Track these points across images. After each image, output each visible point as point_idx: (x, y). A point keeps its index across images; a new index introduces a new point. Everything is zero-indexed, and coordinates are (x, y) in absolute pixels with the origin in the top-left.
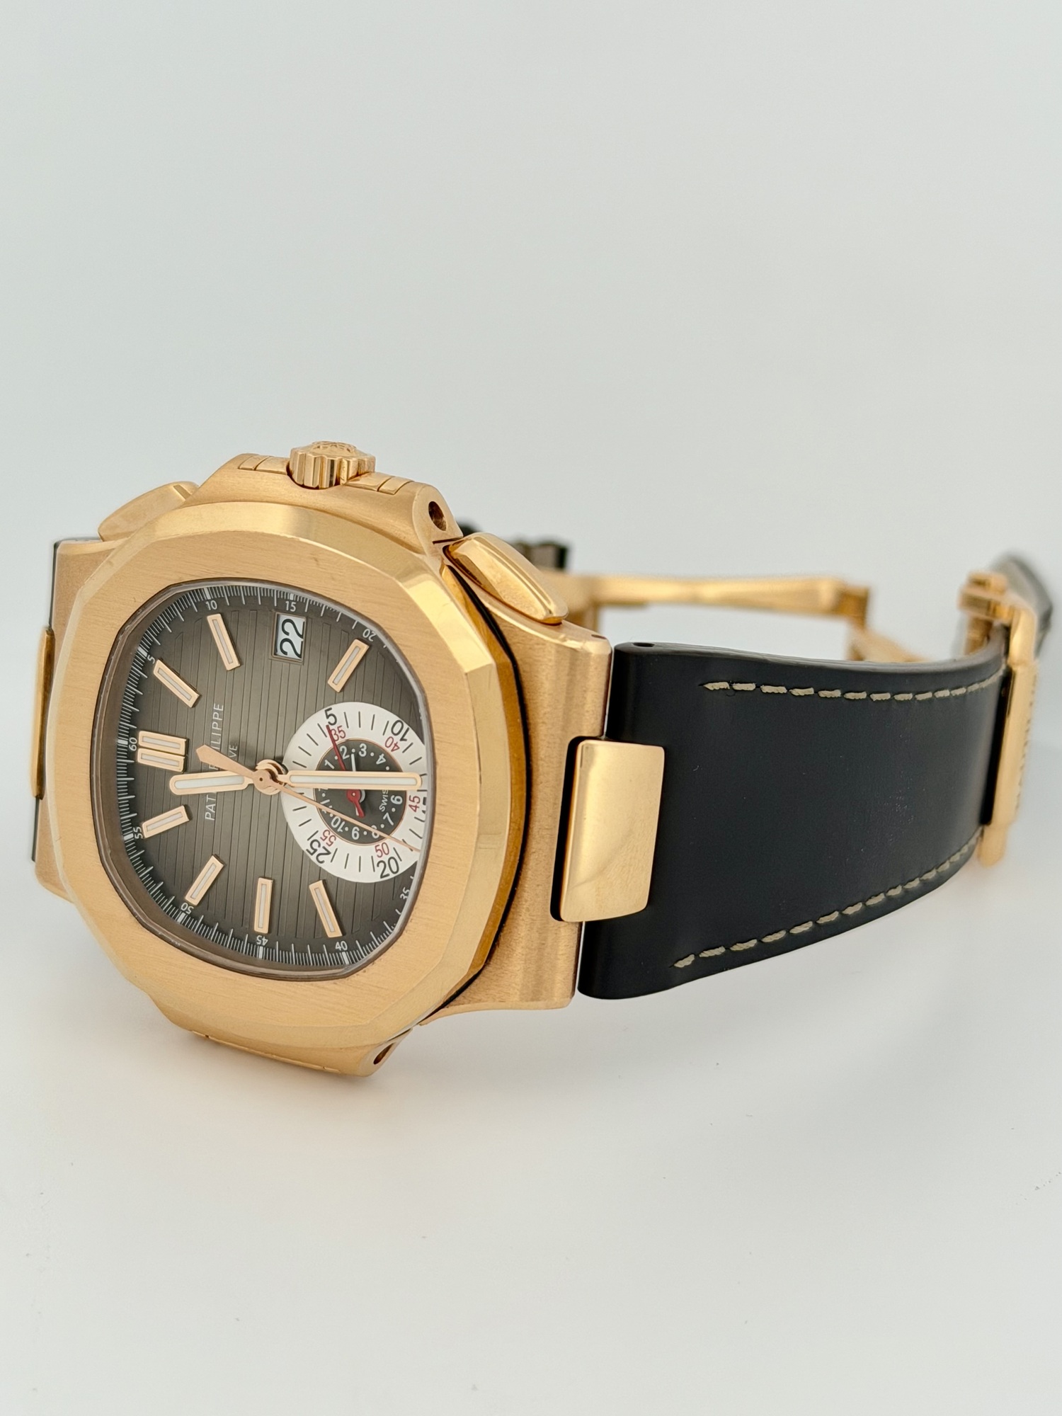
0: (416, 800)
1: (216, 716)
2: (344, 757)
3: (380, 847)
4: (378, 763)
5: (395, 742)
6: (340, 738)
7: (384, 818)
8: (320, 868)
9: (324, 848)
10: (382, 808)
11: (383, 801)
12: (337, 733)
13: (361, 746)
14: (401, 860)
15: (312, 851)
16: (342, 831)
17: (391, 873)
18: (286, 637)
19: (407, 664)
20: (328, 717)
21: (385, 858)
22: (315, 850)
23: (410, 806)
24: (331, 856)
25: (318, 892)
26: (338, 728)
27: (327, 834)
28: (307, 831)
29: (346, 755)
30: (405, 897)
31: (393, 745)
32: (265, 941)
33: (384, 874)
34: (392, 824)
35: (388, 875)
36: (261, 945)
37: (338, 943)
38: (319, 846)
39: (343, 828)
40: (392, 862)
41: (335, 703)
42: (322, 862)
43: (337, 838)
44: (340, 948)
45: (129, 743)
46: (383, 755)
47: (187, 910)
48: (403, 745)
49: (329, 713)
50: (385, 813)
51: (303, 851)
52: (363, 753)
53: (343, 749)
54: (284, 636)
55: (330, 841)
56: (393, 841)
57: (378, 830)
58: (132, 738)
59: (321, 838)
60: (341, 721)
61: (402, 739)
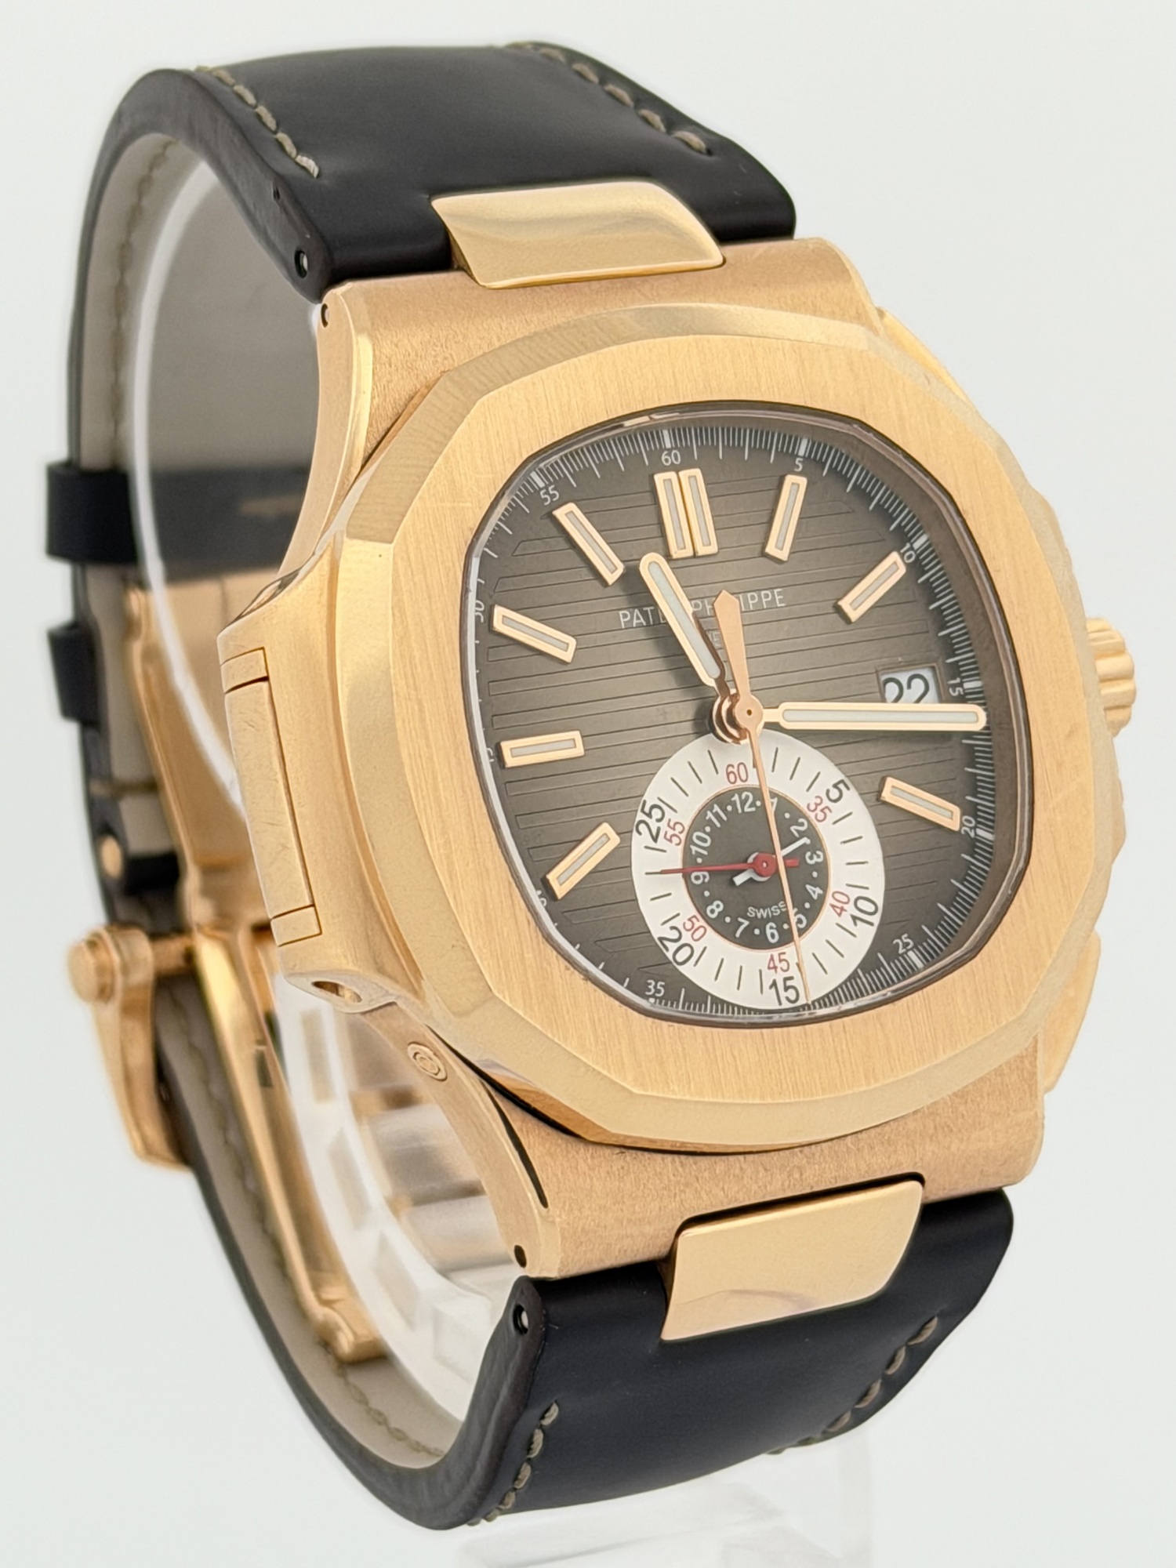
0: (784, 965)
2: (793, 828)
3: (697, 924)
4: (808, 887)
5: (845, 907)
6: (814, 814)
7: (740, 920)
8: (632, 832)
9: (659, 829)
10: (751, 912)
11: (761, 910)
12: (820, 808)
13: (818, 852)
14: (696, 966)
15: (647, 810)
16: (693, 852)
18: (904, 684)
20: (835, 786)
21: (686, 938)
22: (649, 815)
23: (772, 959)
24: (652, 844)
25: (606, 839)
26: (828, 808)
27: (679, 828)
28: (672, 796)
29: (798, 831)
30: (651, 987)
31: (840, 905)
33: (666, 943)
34: (738, 935)
35: (667, 949)
38: (659, 820)
39: (698, 854)
40: (687, 951)
41: (861, 794)
42: (640, 833)
43: (681, 848)
45: (670, 450)
48: (847, 921)
49: (842, 786)
50: (747, 918)
51: (642, 796)
52: (811, 858)
53: (802, 824)
54: (904, 681)
55: (672, 836)
56: (715, 944)
57: (719, 913)
58: (681, 455)
59: (670, 820)
60: (838, 810)
61: (855, 918)
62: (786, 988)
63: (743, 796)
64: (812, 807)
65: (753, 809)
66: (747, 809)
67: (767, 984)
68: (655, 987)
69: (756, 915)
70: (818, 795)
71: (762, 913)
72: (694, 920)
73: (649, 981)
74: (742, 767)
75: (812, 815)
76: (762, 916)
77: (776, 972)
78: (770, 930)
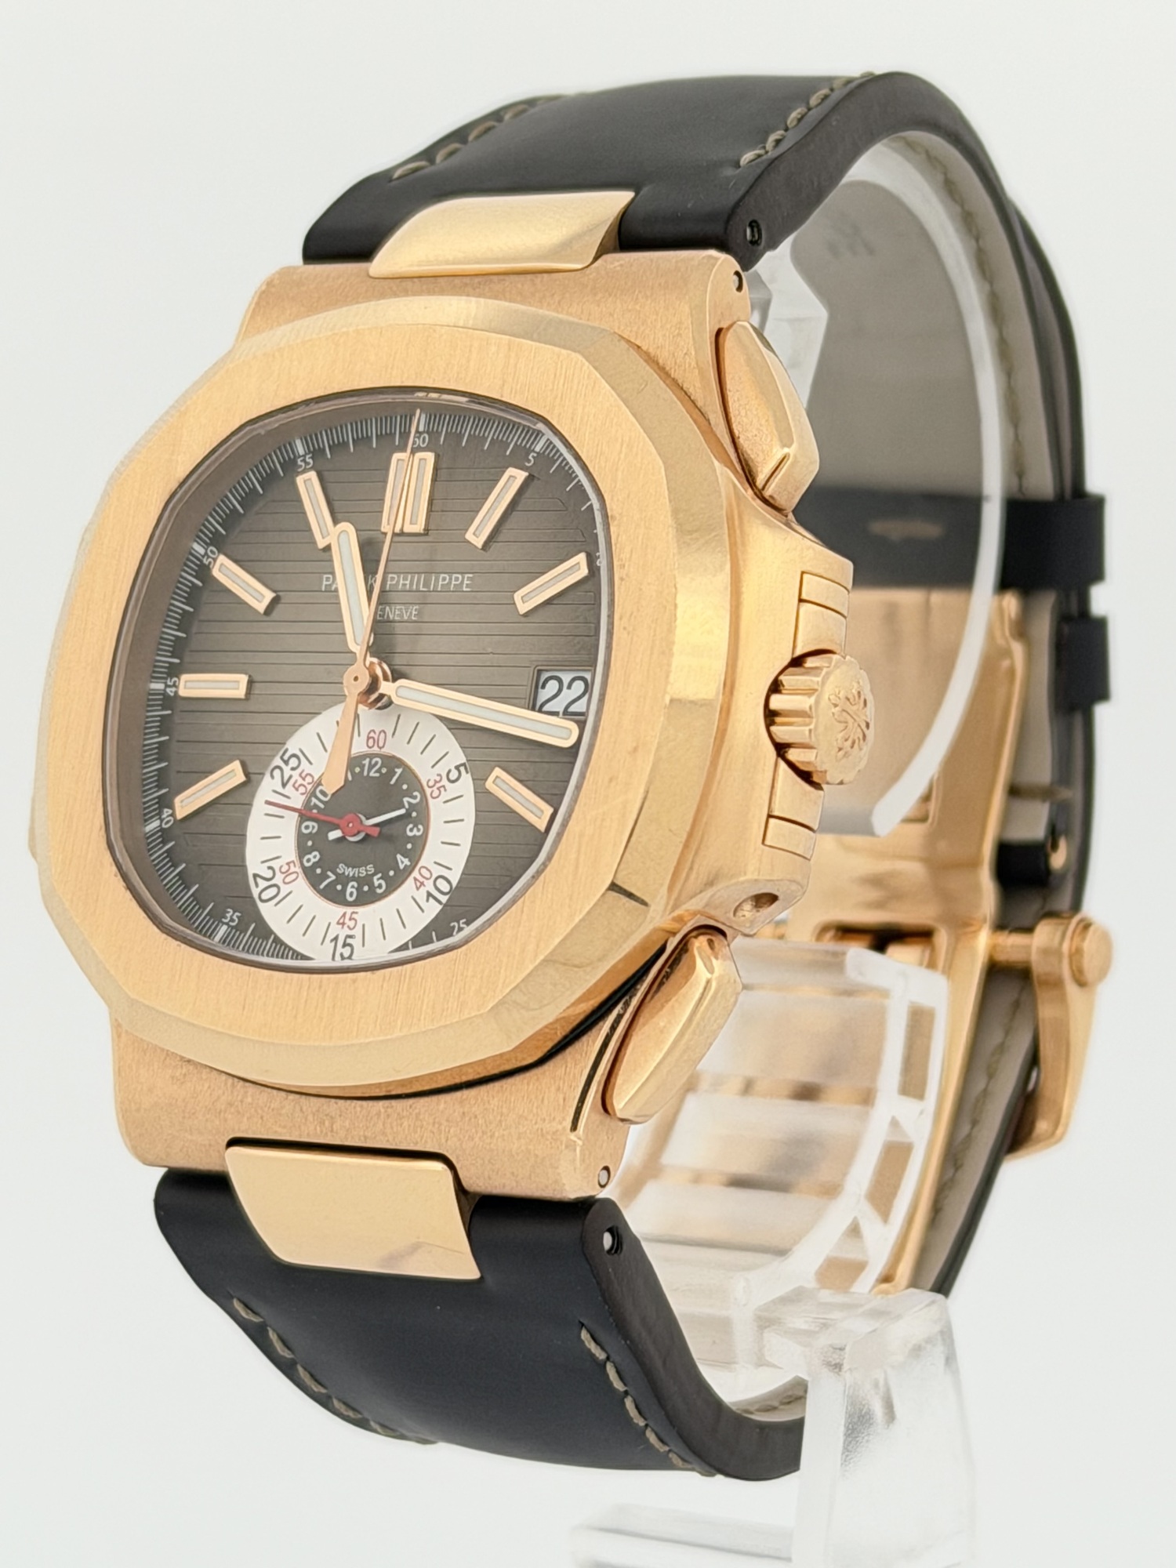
0: (352, 923)
1: (457, 579)
2: (406, 800)
3: (293, 869)
4: (399, 857)
5: (426, 882)
6: (430, 790)
8: (263, 774)
9: (291, 777)
10: (342, 869)
11: (350, 869)
12: (438, 785)
13: (420, 827)
14: (276, 905)
15: (286, 758)
16: (312, 804)
17: (260, 889)
18: (566, 684)
19: (500, 913)
21: (279, 879)
22: (286, 762)
23: (345, 914)
25: (231, 775)
26: (444, 786)
27: (309, 779)
28: (312, 748)
29: (408, 803)
30: (228, 915)
31: (421, 879)
32: (170, 691)
33: (259, 880)
34: (322, 886)
35: (257, 885)
36: (167, 686)
37: (170, 812)
38: (293, 769)
39: (316, 806)
40: (273, 891)
41: (473, 780)
42: (272, 777)
43: (304, 797)
44: (164, 816)
45: (420, 434)
46: (409, 863)
47: (209, 557)
48: (421, 895)
49: (462, 769)
50: (335, 873)
51: (284, 744)
52: (411, 830)
53: (415, 798)
54: (566, 680)
55: (300, 785)
56: (301, 890)
57: (314, 863)
58: (429, 440)
59: (303, 771)
60: (452, 790)
61: (429, 895)
62: (345, 945)
63: (373, 762)
64: (431, 784)
65: (377, 775)
66: (372, 774)
67: (331, 936)
68: (231, 917)
69: (344, 873)
70: (439, 773)
71: (350, 872)
72: (292, 865)
73: (229, 910)
74: (382, 735)
75: (428, 791)
76: (349, 875)
77: (343, 927)
78: (351, 889)
